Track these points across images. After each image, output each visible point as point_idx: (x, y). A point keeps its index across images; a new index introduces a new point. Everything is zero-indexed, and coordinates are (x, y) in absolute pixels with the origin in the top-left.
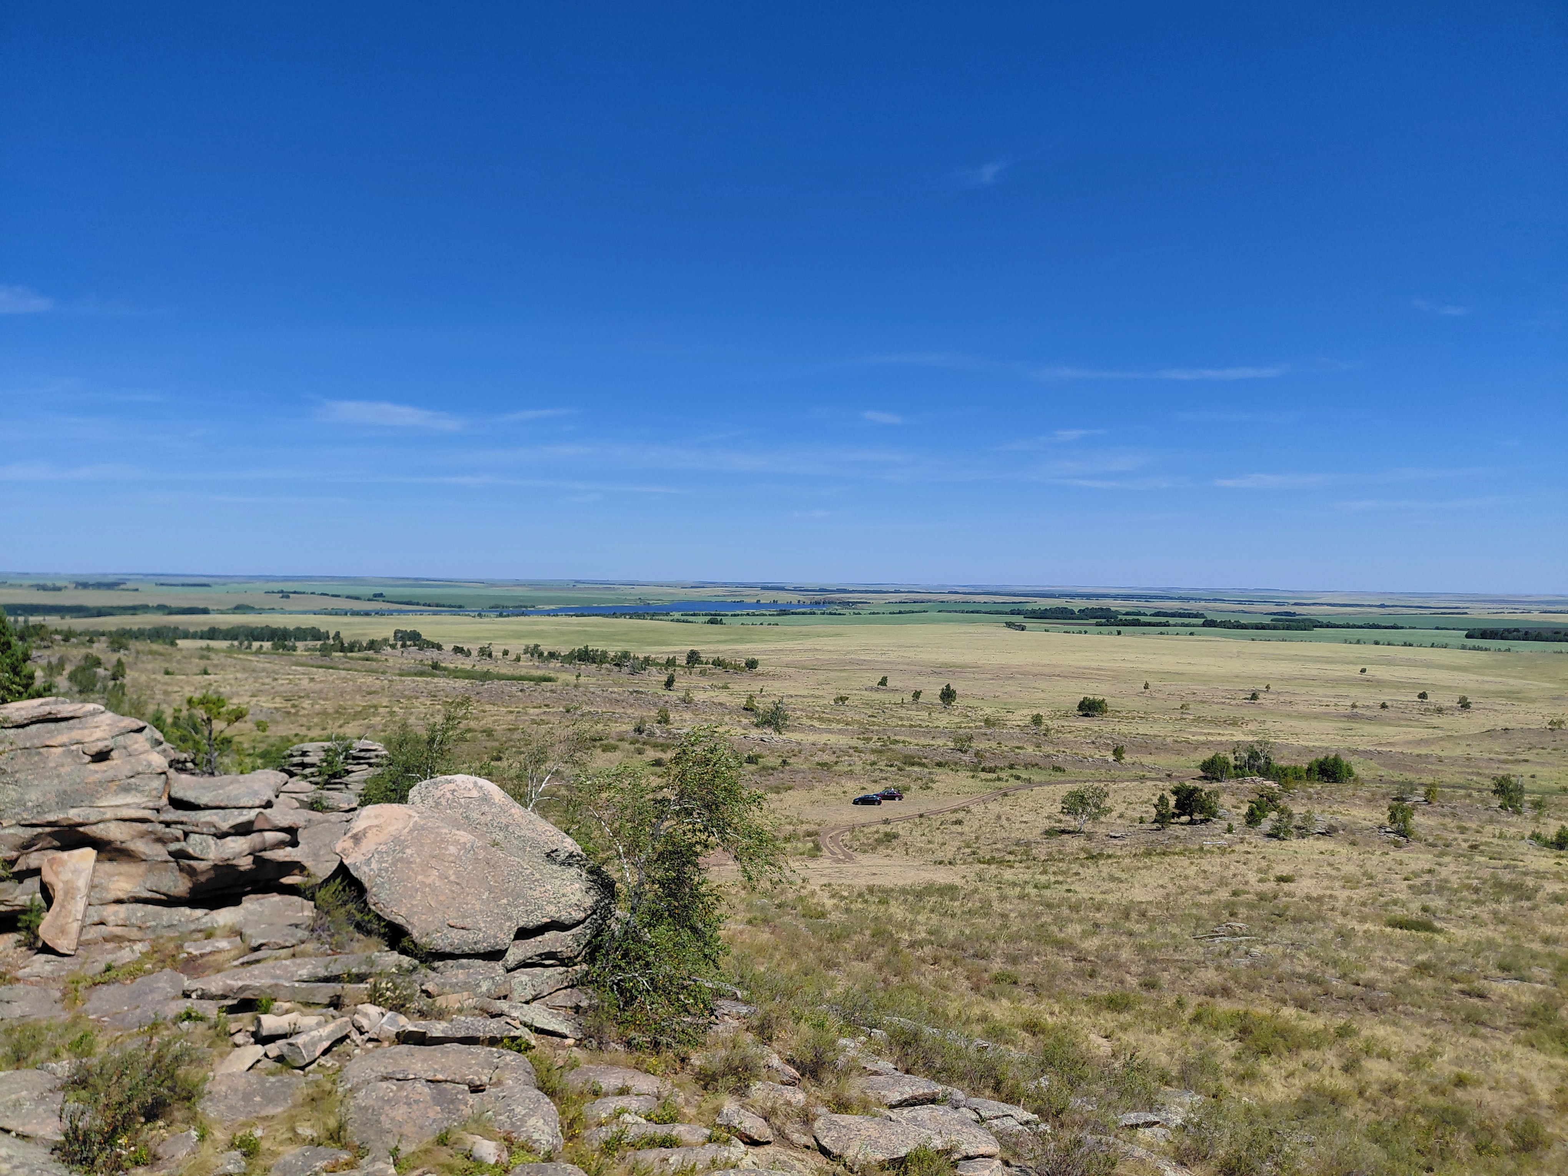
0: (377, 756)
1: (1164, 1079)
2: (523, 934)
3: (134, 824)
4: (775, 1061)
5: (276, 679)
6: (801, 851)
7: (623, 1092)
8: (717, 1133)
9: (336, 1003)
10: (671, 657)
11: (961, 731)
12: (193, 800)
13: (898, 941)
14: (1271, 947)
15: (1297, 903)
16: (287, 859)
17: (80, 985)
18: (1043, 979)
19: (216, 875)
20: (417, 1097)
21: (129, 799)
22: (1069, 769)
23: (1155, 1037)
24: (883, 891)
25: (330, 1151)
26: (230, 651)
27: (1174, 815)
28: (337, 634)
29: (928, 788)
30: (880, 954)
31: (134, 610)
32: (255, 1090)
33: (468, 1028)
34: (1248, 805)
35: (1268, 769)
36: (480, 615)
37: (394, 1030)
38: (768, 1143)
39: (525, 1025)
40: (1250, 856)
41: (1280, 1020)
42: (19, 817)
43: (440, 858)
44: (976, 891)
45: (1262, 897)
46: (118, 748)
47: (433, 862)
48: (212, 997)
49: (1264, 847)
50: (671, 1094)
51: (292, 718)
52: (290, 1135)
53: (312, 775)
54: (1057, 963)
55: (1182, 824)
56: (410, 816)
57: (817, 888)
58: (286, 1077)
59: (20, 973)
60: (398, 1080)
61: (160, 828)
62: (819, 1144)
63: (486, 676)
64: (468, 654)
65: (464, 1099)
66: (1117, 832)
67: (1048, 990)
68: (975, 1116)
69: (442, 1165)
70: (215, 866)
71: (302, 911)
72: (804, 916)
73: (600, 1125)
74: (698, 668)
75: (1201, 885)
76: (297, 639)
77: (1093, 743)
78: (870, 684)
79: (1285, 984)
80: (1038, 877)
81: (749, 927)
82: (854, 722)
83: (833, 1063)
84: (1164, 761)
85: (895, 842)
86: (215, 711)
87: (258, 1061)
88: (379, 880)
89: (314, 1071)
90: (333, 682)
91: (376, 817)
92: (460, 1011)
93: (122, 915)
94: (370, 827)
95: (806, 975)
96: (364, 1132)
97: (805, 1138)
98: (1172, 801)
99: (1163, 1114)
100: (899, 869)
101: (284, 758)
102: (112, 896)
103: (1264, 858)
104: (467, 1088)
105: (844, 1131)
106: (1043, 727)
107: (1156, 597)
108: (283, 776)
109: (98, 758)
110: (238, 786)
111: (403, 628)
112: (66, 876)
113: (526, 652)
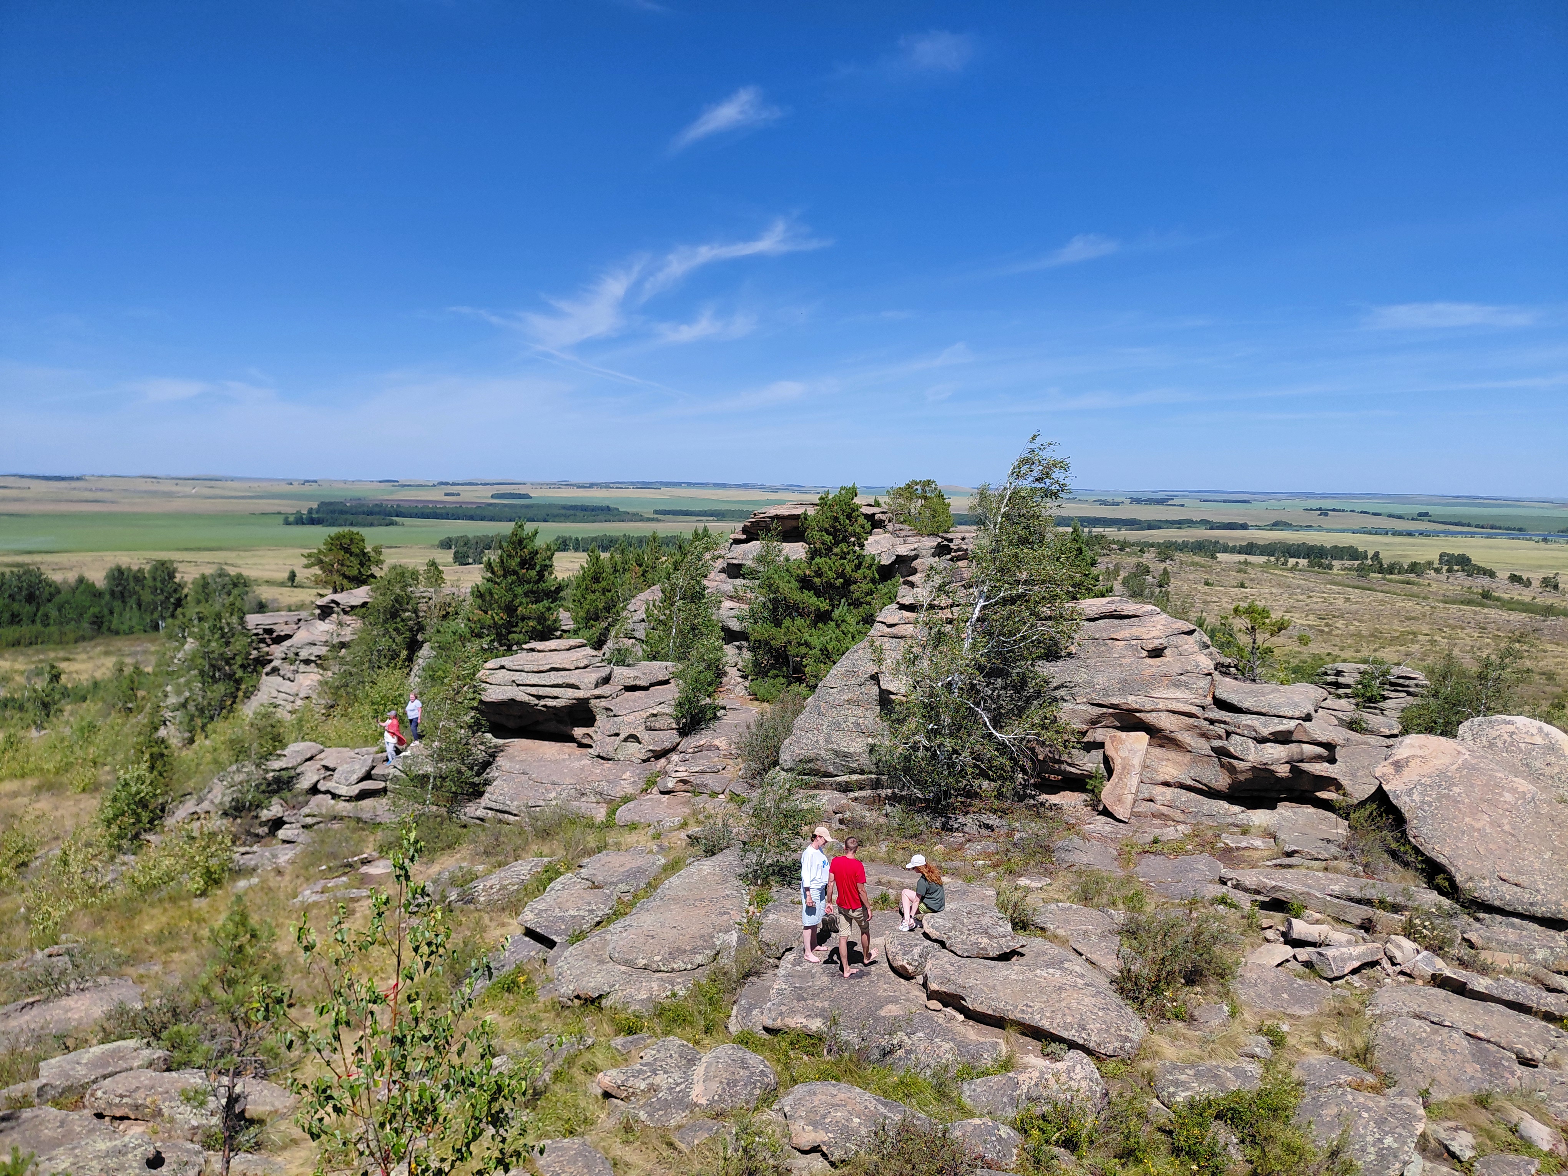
0: (1417, 685)
3: (1183, 717)
5: (1310, 597)
9: (1367, 926)
12: (1236, 703)
16: (1323, 774)
17: (1133, 850)
19: (1254, 776)
20: (1454, 1047)
21: (1179, 694)
25: (1357, 1069)
26: (1266, 564)
28: (1377, 554)
31: (1179, 524)
32: (1283, 987)
33: (1518, 994)
36: (1545, 540)
37: (1430, 971)
42: (1089, 697)
43: (1494, 804)
46: (1170, 646)
47: (1484, 806)
48: (1246, 890)
51: (1326, 636)
52: (1315, 1040)
53: (1349, 696)
56: (1459, 752)
58: (1314, 984)
59: (1087, 828)
60: (1432, 1022)
61: (1205, 723)
63: (1549, 611)
64: (1528, 583)
65: (1510, 1067)
69: (1481, 1129)
70: (1254, 768)
71: (1336, 828)
76: (1334, 558)
86: (1259, 620)
87: (1287, 961)
88: (1420, 813)
89: (1341, 986)
90: (1370, 603)
91: (1421, 747)
92: (1509, 972)
93: (1168, 798)
94: (1413, 757)
96: (1392, 1062)
101: (1319, 675)
102: (1160, 778)
104: (1514, 1057)
108: (1321, 693)
109: (1153, 654)
110: (1278, 695)
111: (1449, 551)
112: (1124, 753)
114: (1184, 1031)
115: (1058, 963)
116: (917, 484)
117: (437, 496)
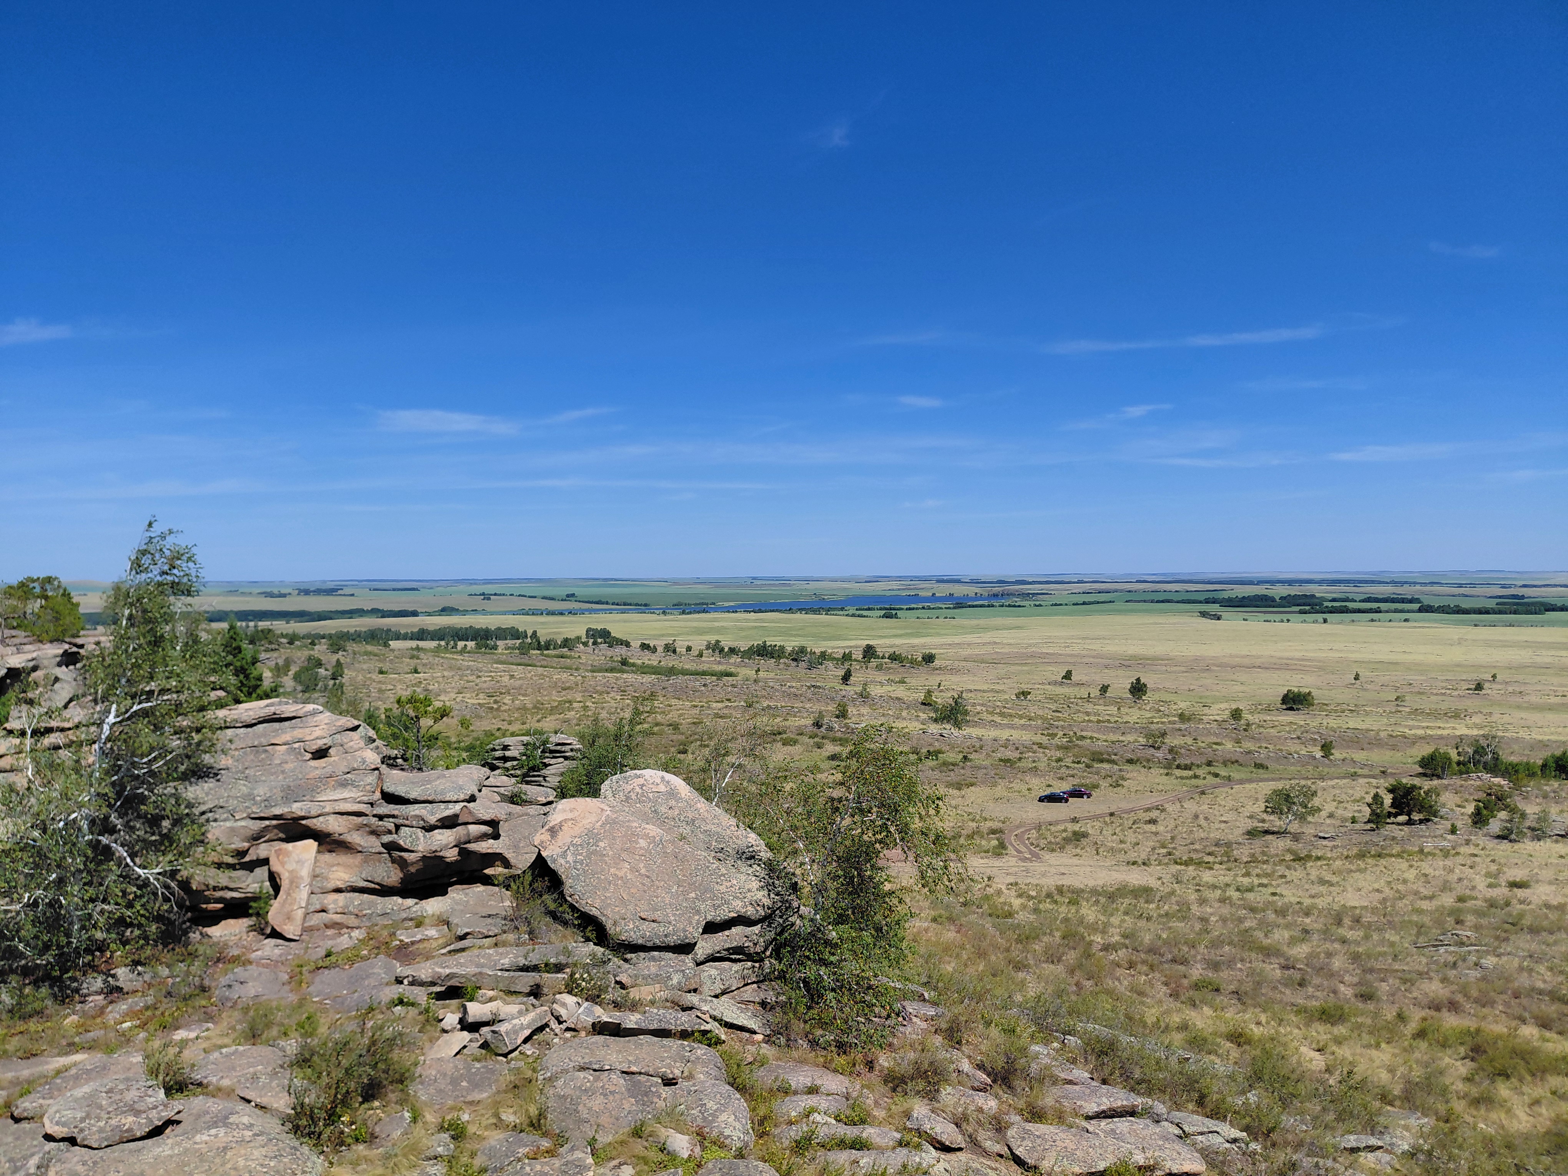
0: (572, 750)
1: (1385, 1098)
2: (711, 928)
3: (351, 817)
4: (966, 1066)
5: (479, 677)
6: (986, 848)
7: (813, 1090)
8: (907, 1137)
9: (536, 992)
10: (847, 651)
11: (1153, 727)
12: (403, 795)
13: (1090, 943)
14: (1505, 958)
15: (1533, 910)
16: (489, 851)
17: (304, 969)
18: (1248, 987)
19: (425, 866)
20: (612, 1088)
21: (346, 794)
22: (1271, 765)
23: (1374, 1053)
24: (1073, 892)
25: (532, 1138)
26: (437, 651)
27: (1390, 815)
28: (535, 633)
29: (1119, 785)
30: (1071, 956)
31: (350, 614)
32: (462, 1075)
33: (660, 1021)
34: (1474, 804)
35: (1496, 766)
36: (664, 613)
37: (591, 1020)
38: (960, 1149)
39: (714, 1018)
40: (1477, 859)
41: (1518, 1040)
42: (250, 811)
43: (632, 852)
44: (1173, 893)
45: (1492, 904)
46: (335, 745)
47: (624, 855)
48: (422, 984)
49: (1493, 849)
50: (861, 1095)
51: (495, 713)
52: (494, 1121)
53: (514, 768)
54: (1262, 970)
55: (1399, 824)
56: (603, 810)
57: (1003, 888)
58: (490, 1064)
59: (253, 956)
60: (595, 1070)
61: (374, 821)
62: (1012, 1153)
63: (671, 672)
64: (654, 650)
65: (657, 1092)
66: (1327, 833)
67: (1252, 999)
68: (1177, 1131)
69: (638, 1158)
70: (424, 858)
71: (502, 901)
72: (990, 915)
73: (791, 1123)
74: (874, 662)
75: (1422, 890)
76: (498, 638)
77: (1299, 738)
78: (1054, 678)
79: (1524, 1001)
80: (1240, 879)
81: (934, 925)
82: (1037, 717)
83: (1025, 1070)
84: (1378, 757)
85: (1084, 841)
86: (422, 710)
87: (465, 1047)
88: (574, 872)
89: (516, 1058)
90: (531, 678)
91: (571, 810)
92: (652, 1003)
93: (341, 904)
94: (565, 820)
95: (994, 975)
96: (563, 1121)
97: (998, 1146)
98: (1388, 799)
99: (1387, 1138)
100: (1089, 869)
101: (487, 752)
102: (332, 885)
103: (1493, 861)
104: (660, 1081)
105: (1039, 1141)
106: (1242, 722)
107: (1366, 582)
108: (484, 771)
109: (318, 755)
110: (444, 781)
111: (593, 626)
112: (291, 866)
113: (708, 648)
114: (366, 1153)
115: (221, 1120)
116: (33, 581)
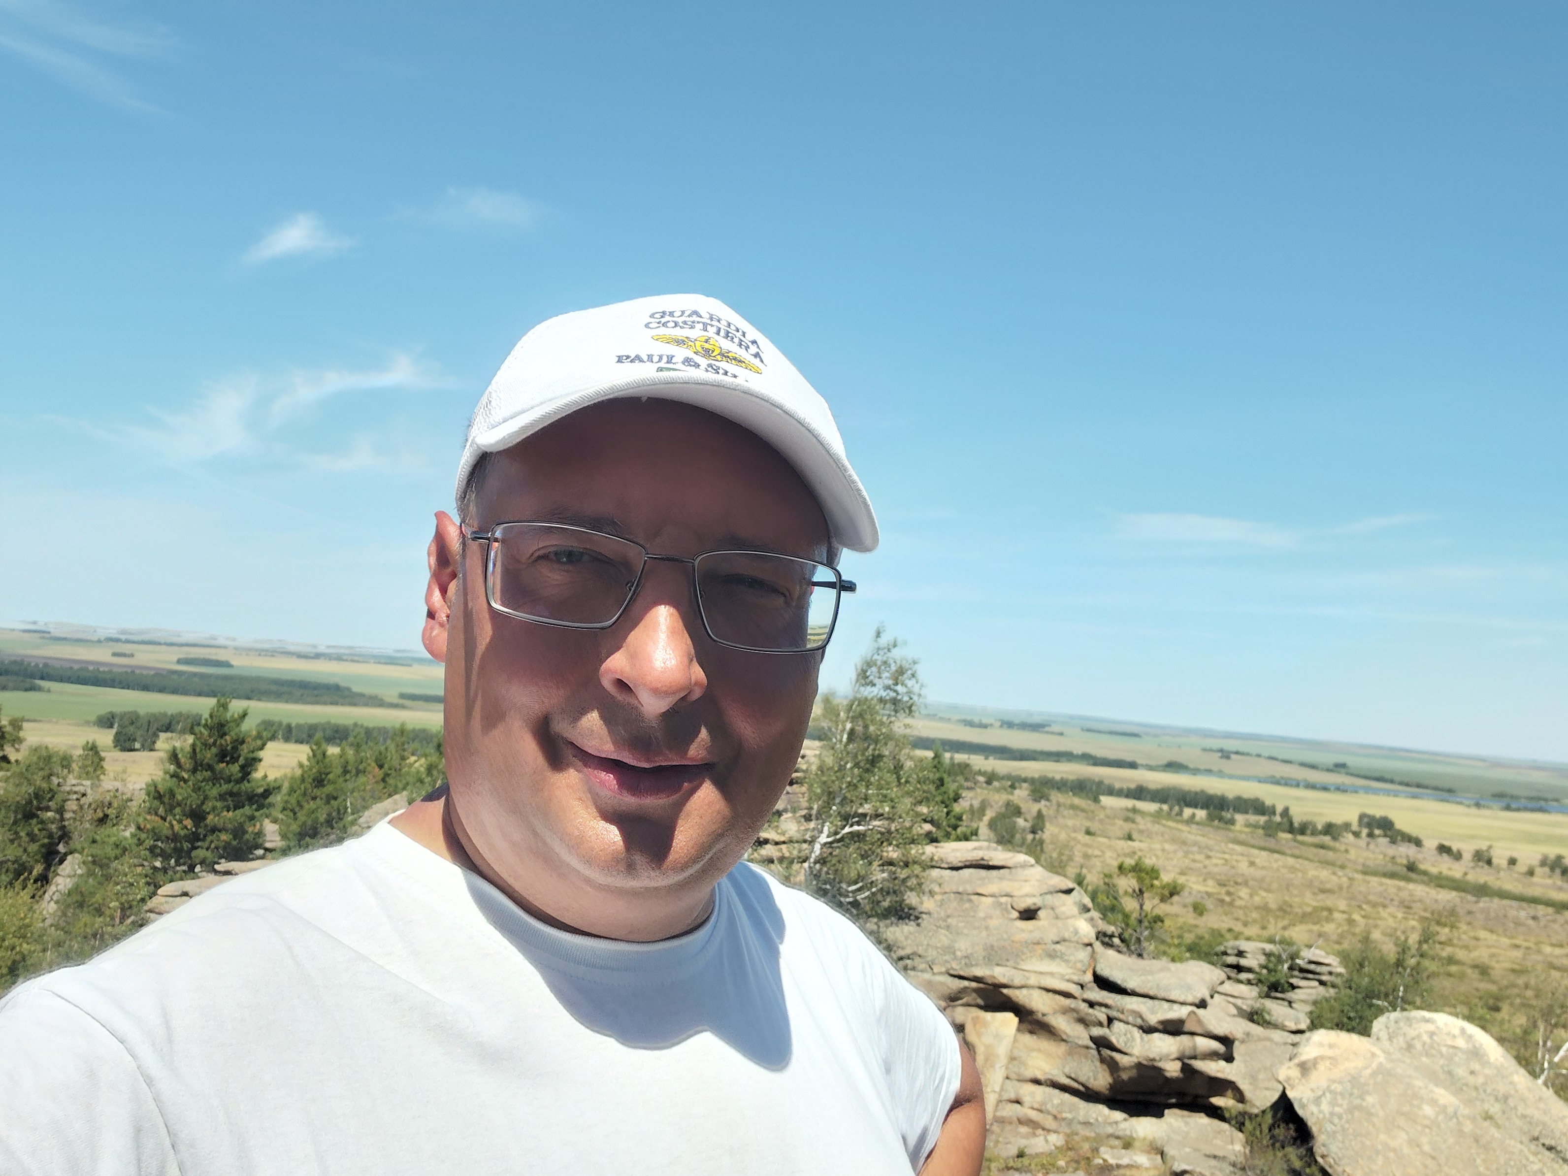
0: (1330, 973)
3: (1058, 997)
5: (1208, 857)
12: (1119, 982)
16: (1220, 1075)
19: (1139, 1075)
21: (1055, 967)
26: (1158, 815)
28: (1286, 810)
31: (1057, 756)
36: (1478, 805)
42: (949, 966)
43: (1410, 1117)
46: (1045, 907)
47: (1401, 1121)
51: (1226, 908)
53: (1250, 981)
56: (1373, 1055)
61: (1084, 1006)
63: (1482, 891)
64: (1458, 856)
70: (1139, 1065)
71: (1232, 1143)
76: (1237, 810)
86: (1147, 881)
88: (1329, 1127)
90: (1278, 870)
91: (1330, 1046)
93: (1038, 1099)
94: (1322, 1058)
101: (1217, 954)
102: (1030, 1073)
108: (1218, 974)
109: (1025, 916)
110: (1168, 975)
111: (1370, 811)
112: (988, 1039)
113: (1543, 863)
117: (102, 655)
